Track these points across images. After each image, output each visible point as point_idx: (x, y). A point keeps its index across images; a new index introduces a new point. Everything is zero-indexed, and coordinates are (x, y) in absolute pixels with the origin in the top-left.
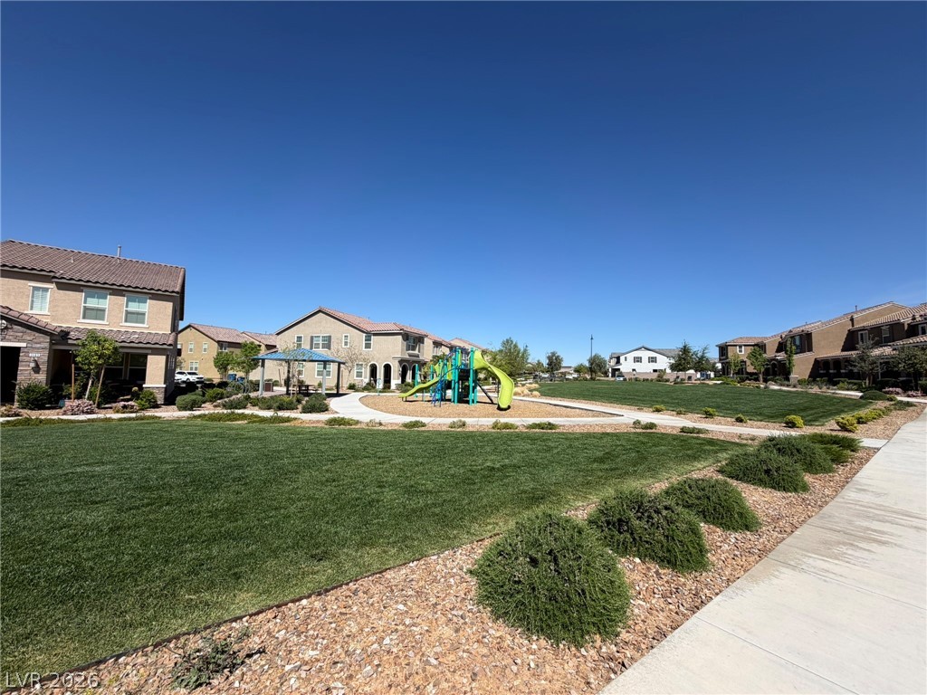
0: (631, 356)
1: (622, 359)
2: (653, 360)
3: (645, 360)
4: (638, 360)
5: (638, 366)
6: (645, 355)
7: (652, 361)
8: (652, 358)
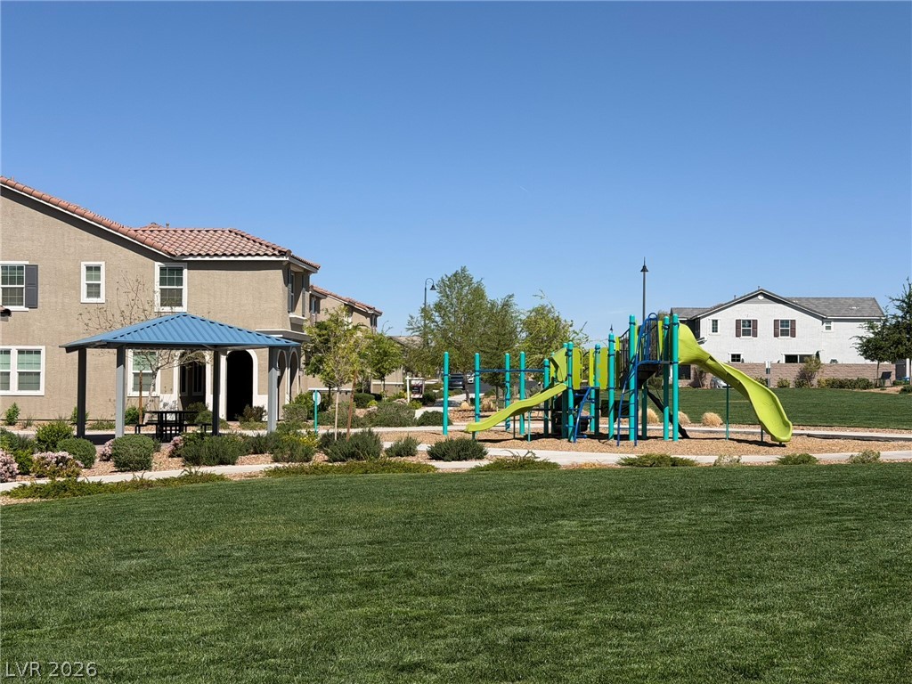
0: (728, 318)
1: (705, 324)
2: (785, 329)
3: (766, 328)
4: (747, 328)
5: (745, 347)
6: (766, 314)
7: (785, 333)
8: (785, 323)
